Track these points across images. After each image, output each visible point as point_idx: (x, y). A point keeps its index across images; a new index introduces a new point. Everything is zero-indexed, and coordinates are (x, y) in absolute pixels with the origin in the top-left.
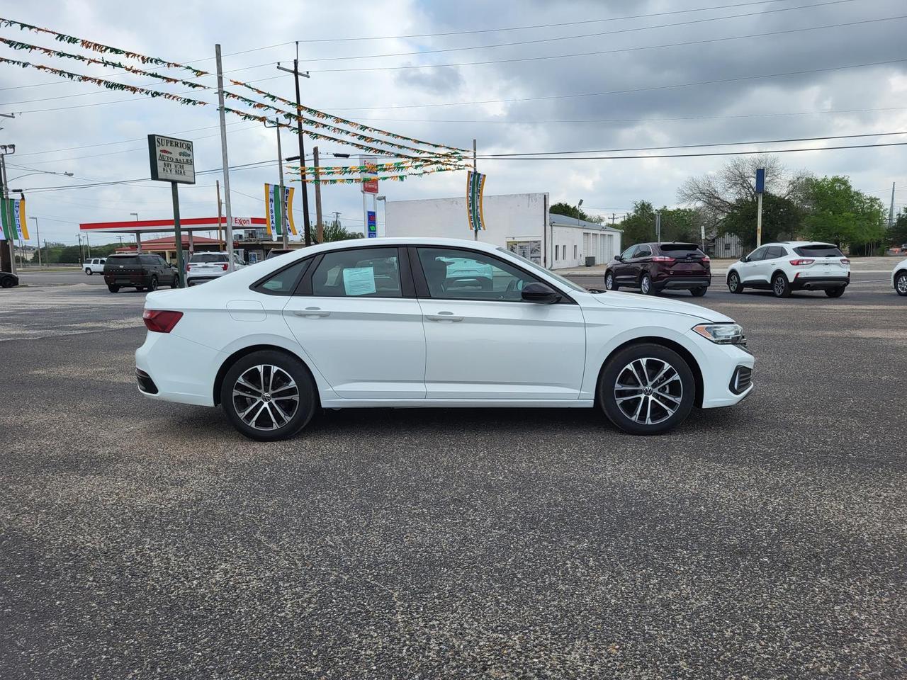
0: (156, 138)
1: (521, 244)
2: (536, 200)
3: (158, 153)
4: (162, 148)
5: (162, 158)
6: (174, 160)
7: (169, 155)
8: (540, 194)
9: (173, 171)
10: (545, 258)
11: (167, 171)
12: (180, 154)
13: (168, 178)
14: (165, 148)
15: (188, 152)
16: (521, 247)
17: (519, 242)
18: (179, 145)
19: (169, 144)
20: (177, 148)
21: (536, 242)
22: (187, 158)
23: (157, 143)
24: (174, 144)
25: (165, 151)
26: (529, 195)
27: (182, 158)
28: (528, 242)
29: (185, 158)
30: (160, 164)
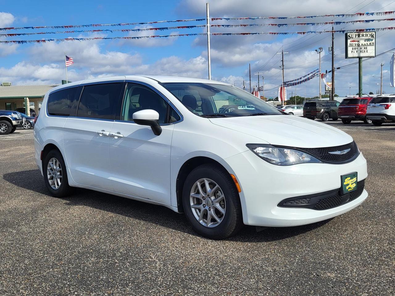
0: (348, 34)
3: (349, 43)
4: (351, 40)
5: (351, 45)
6: (360, 45)
7: (356, 43)
9: (359, 52)
11: (354, 52)
12: (365, 40)
13: (355, 56)
14: (354, 39)
15: (372, 38)
18: (365, 36)
19: (357, 36)
20: (363, 37)
22: (370, 42)
23: (348, 37)
24: (361, 35)
25: (353, 41)
27: (366, 43)
29: (369, 43)
30: (350, 49)
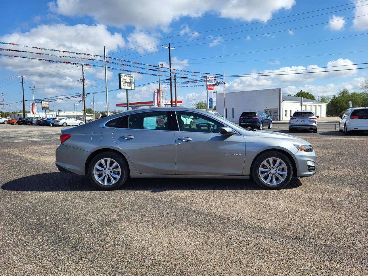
0: (121, 74)
1: (269, 110)
2: (276, 91)
3: (122, 80)
4: (123, 78)
6: (127, 82)
7: (125, 80)
8: (278, 89)
9: (127, 86)
10: (279, 115)
11: (124, 86)
12: (130, 80)
13: (125, 88)
14: (124, 78)
15: (133, 79)
16: (269, 111)
17: (269, 109)
19: (125, 76)
20: (128, 78)
21: (276, 109)
22: (132, 81)
23: (121, 76)
24: (127, 76)
25: (124, 79)
26: (273, 89)
28: (273, 109)
30: (122, 83)
